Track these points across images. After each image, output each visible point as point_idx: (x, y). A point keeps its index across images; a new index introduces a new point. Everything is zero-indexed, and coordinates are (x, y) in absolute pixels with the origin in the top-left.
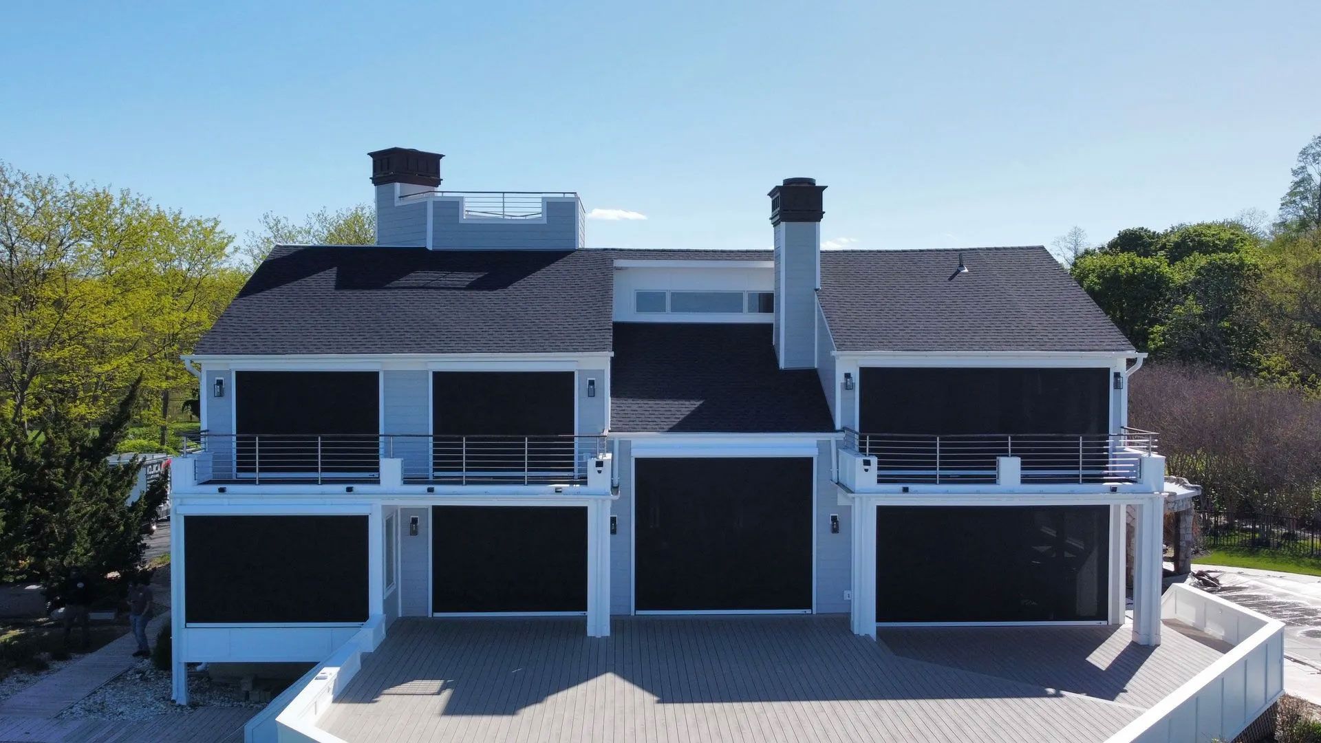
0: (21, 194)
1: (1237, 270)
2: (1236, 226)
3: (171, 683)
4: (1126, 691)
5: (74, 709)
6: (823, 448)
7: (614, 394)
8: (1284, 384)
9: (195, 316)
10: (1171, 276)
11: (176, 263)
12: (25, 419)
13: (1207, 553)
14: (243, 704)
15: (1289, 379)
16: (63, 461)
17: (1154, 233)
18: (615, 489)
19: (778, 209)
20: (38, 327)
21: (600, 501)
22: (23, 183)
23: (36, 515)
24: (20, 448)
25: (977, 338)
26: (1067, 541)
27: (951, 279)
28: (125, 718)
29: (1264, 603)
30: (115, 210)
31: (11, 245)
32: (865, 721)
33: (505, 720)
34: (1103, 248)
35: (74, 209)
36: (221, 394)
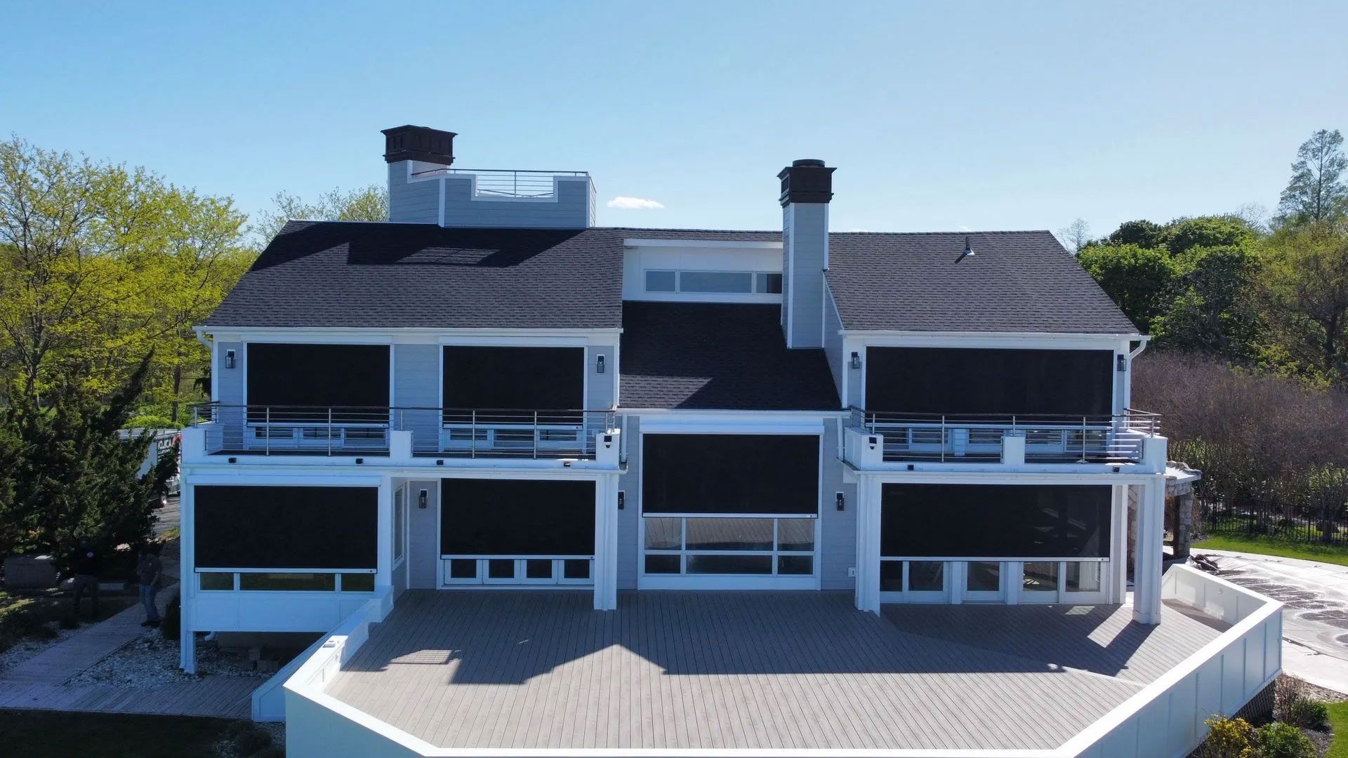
0: (35, 170)
1: (1238, 262)
2: (1235, 220)
3: (180, 652)
4: (1126, 668)
5: (83, 676)
6: (830, 426)
7: (624, 370)
8: (1282, 374)
9: (208, 293)
10: (1172, 267)
11: (189, 241)
12: (37, 393)
13: (1206, 538)
14: (251, 674)
15: (1288, 369)
16: (75, 433)
17: (1156, 226)
18: (623, 464)
19: (788, 190)
20: (51, 302)
21: (608, 476)
22: (37, 159)
23: (48, 486)
24: (31, 420)
25: (983, 320)
26: (1070, 522)
27: (957, 261)
28: (133, 685)
29: (1262, 586)
30: (129, 187)
31: (25, 220)
32: (870, 694)
33: (512, 688)
34: (1105, 240)
35: (88, 186)
36: (232, 366)
